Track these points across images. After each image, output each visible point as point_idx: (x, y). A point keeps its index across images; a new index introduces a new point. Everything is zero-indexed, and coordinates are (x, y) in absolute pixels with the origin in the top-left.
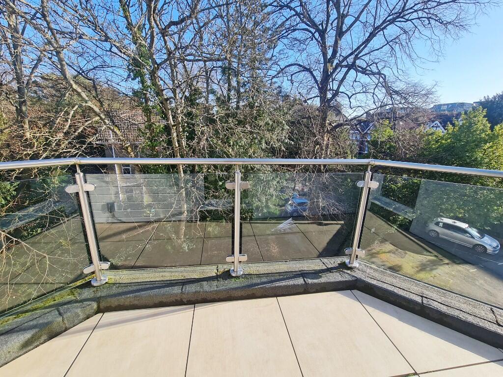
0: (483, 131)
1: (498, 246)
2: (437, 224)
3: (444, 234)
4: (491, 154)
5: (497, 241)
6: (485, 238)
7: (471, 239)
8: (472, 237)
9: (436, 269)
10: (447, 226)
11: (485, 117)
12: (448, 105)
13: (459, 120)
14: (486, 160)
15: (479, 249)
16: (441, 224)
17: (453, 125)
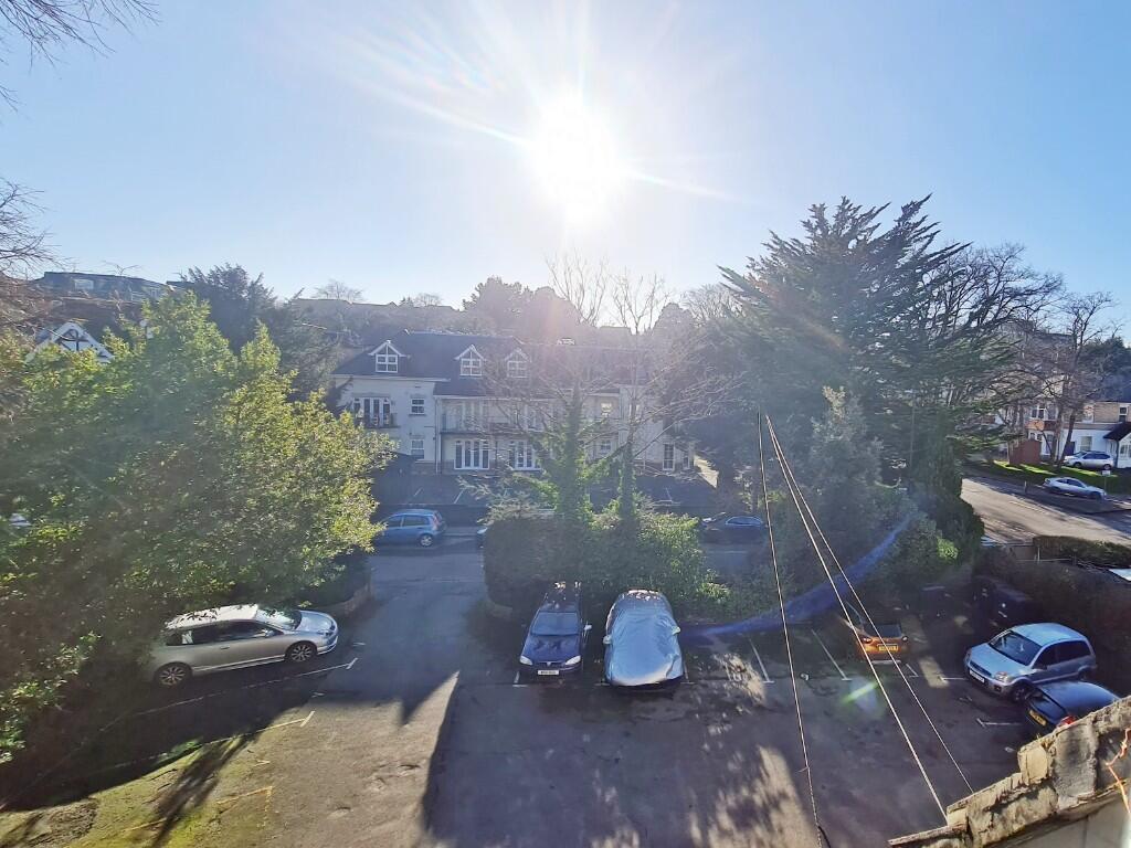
0: (213, 354)
1: (333, 628)
2: (175, 639)
3: (205, 661)
4: (255, 416)
5: (328, 616)
6: (304, 619)
7: (277, 640)
8: (277, 633)
9: (215, 784)
10: (205, 635)
11: (209, 319)
12: (94, 278)
13: (143, 324)
14: (249, 434)
15: (301, 655)
16: (188, 638)
17: (126, 337)
